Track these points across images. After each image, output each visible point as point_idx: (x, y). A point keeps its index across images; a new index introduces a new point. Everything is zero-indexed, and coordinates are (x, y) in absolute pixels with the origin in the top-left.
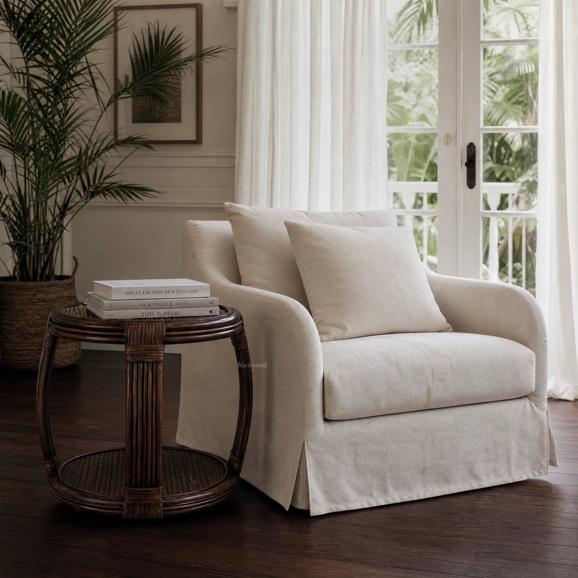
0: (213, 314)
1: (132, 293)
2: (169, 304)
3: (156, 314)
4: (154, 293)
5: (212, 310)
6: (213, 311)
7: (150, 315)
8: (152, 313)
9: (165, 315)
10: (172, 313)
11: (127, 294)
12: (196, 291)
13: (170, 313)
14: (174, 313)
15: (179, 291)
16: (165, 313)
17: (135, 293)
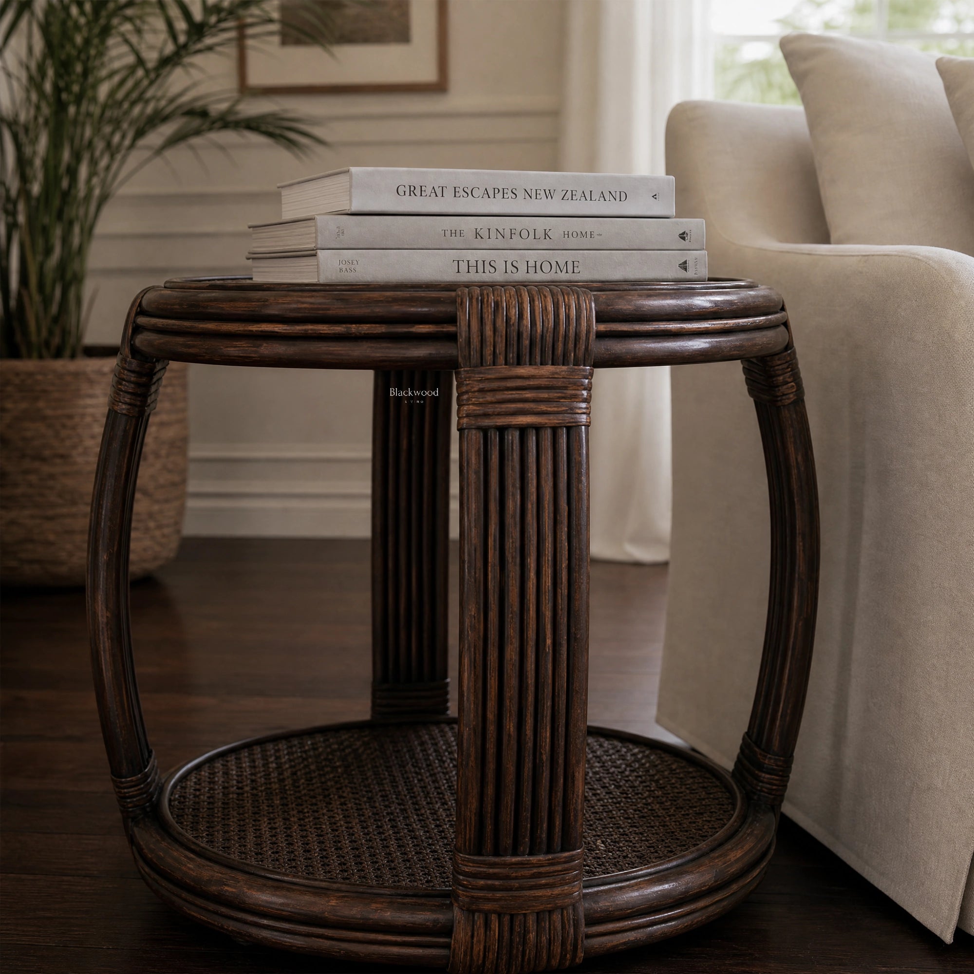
0: (690, 274)
1: (418, 192)
2: (540, 233)
3: (501, 266)
4: (491, 195)
5: (685, 262)
6: (690, 264)
7: (480, 269)
8: (487, 265)
9: (531, 270)
10: (554, 264)
11: (402, 193)
12: (623, 198)
13: (546, 267)
14: (562, 264)
15: (569, 193)
16: (532, 263)
17: (428, 193)
